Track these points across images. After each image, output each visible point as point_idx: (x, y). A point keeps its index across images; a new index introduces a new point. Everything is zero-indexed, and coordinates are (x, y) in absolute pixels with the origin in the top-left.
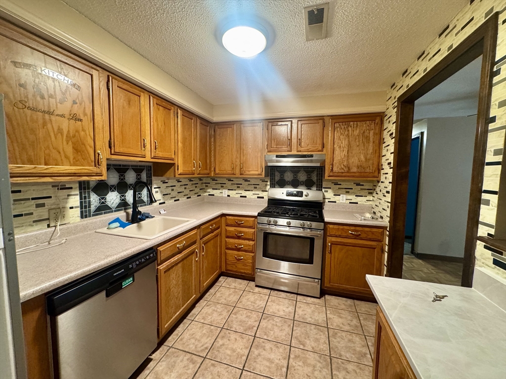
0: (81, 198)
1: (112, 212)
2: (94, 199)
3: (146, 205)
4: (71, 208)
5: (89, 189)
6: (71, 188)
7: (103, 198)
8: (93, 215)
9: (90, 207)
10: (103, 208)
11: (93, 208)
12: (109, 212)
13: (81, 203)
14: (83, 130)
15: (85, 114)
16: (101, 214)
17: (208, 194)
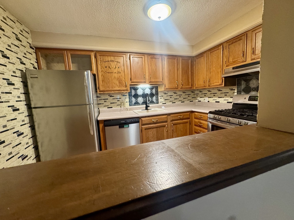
0: (129, 99)
1: (140, 105)
2: (134, 100)
3: (155, 104)
4: (126, 102)
5: (132, 96)
6: (126, 96)
7: (136, 100)
8: (133, 105)
9: (132, 102)
10: (137, 103)
11: (133, 103)
12: (139, 105)
13: (129, 101)
14: (121, 76)
15: (122, 71)
16: (136, 105)
17: (197, 100)
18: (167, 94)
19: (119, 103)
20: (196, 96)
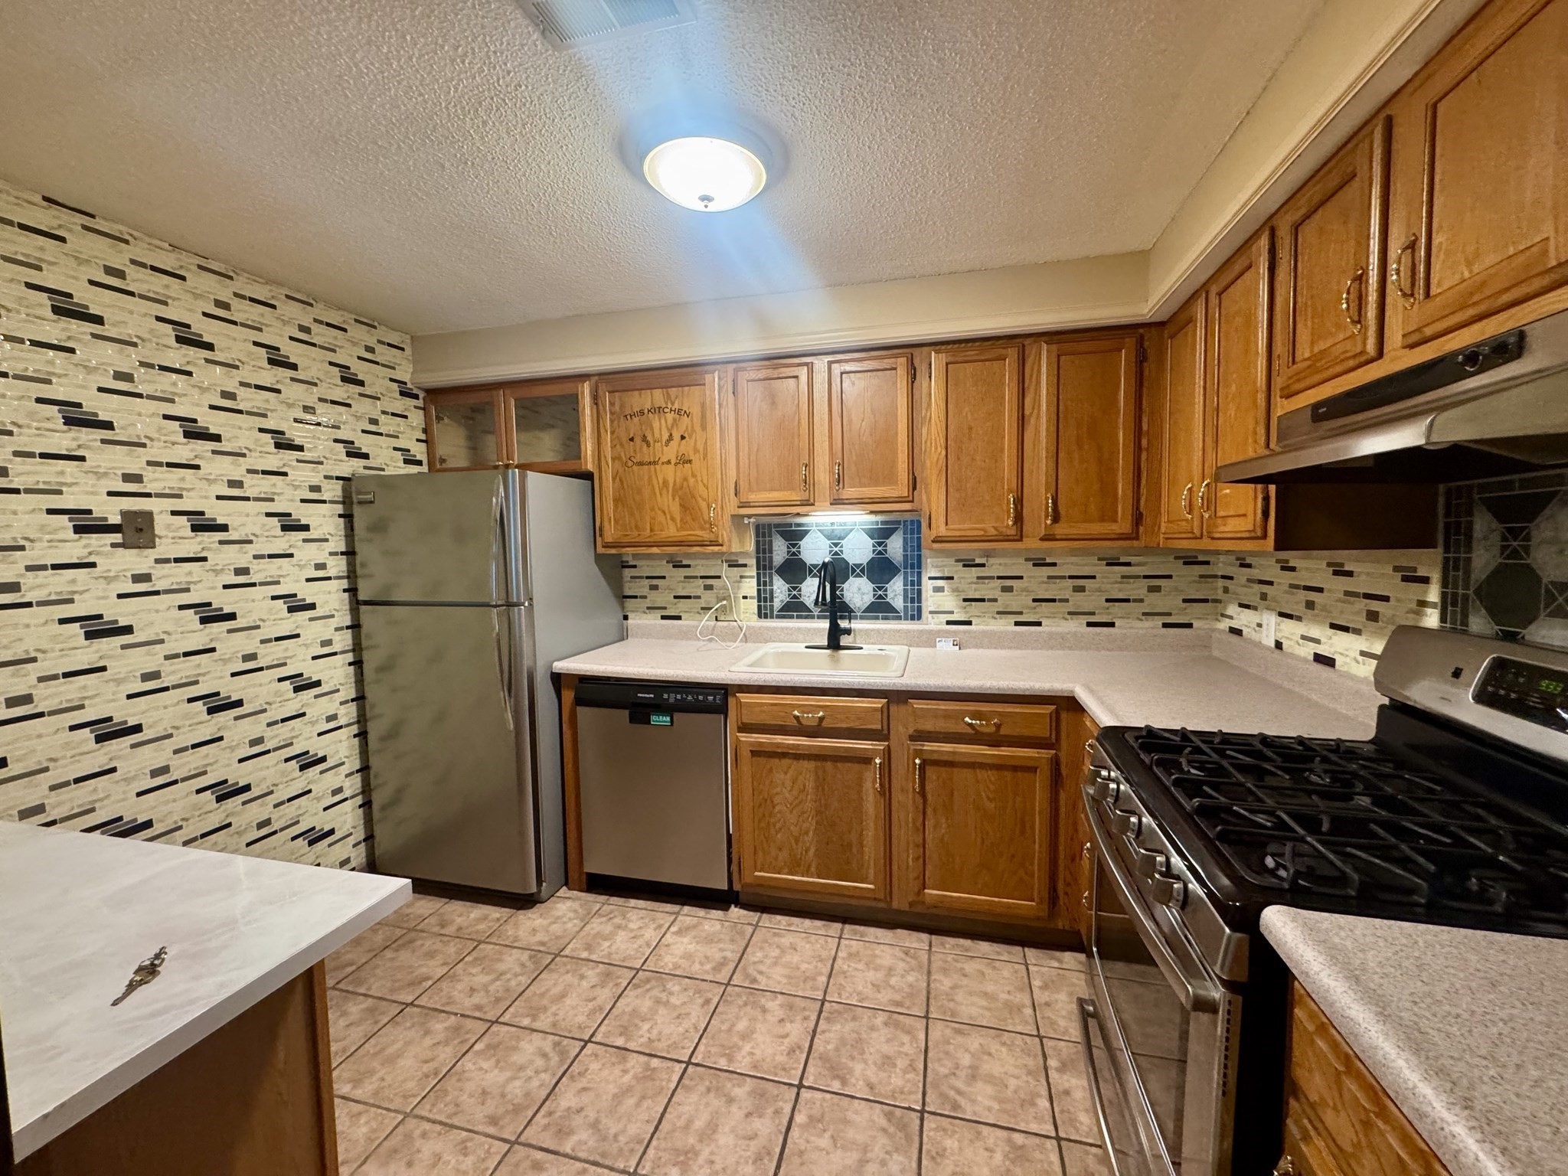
0: (759, 584)
1: (813, 617)
2: (780, 589)
4: (745, 597)
5: (771, 568)
6: (745, 566)
7: (795, 588)
8: (778, 617)
9: (772, 600)
10: (794, 608)
11: (777, 604)
12: (806, 617)
13: (759, 591)
14: (694, 475)
15: (696, 451)
16: (792, 617)
18: (983, 565)
19: (708, 597)
20: (1220, 595)
